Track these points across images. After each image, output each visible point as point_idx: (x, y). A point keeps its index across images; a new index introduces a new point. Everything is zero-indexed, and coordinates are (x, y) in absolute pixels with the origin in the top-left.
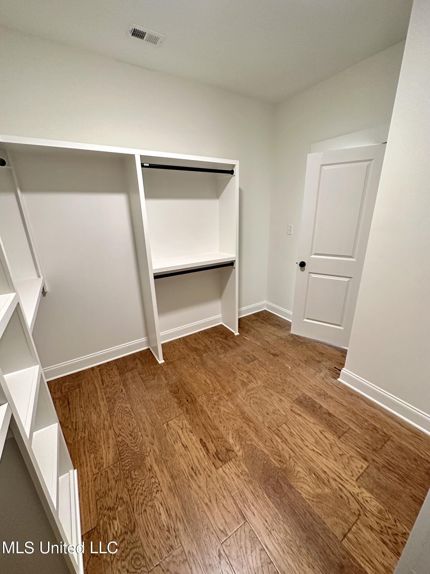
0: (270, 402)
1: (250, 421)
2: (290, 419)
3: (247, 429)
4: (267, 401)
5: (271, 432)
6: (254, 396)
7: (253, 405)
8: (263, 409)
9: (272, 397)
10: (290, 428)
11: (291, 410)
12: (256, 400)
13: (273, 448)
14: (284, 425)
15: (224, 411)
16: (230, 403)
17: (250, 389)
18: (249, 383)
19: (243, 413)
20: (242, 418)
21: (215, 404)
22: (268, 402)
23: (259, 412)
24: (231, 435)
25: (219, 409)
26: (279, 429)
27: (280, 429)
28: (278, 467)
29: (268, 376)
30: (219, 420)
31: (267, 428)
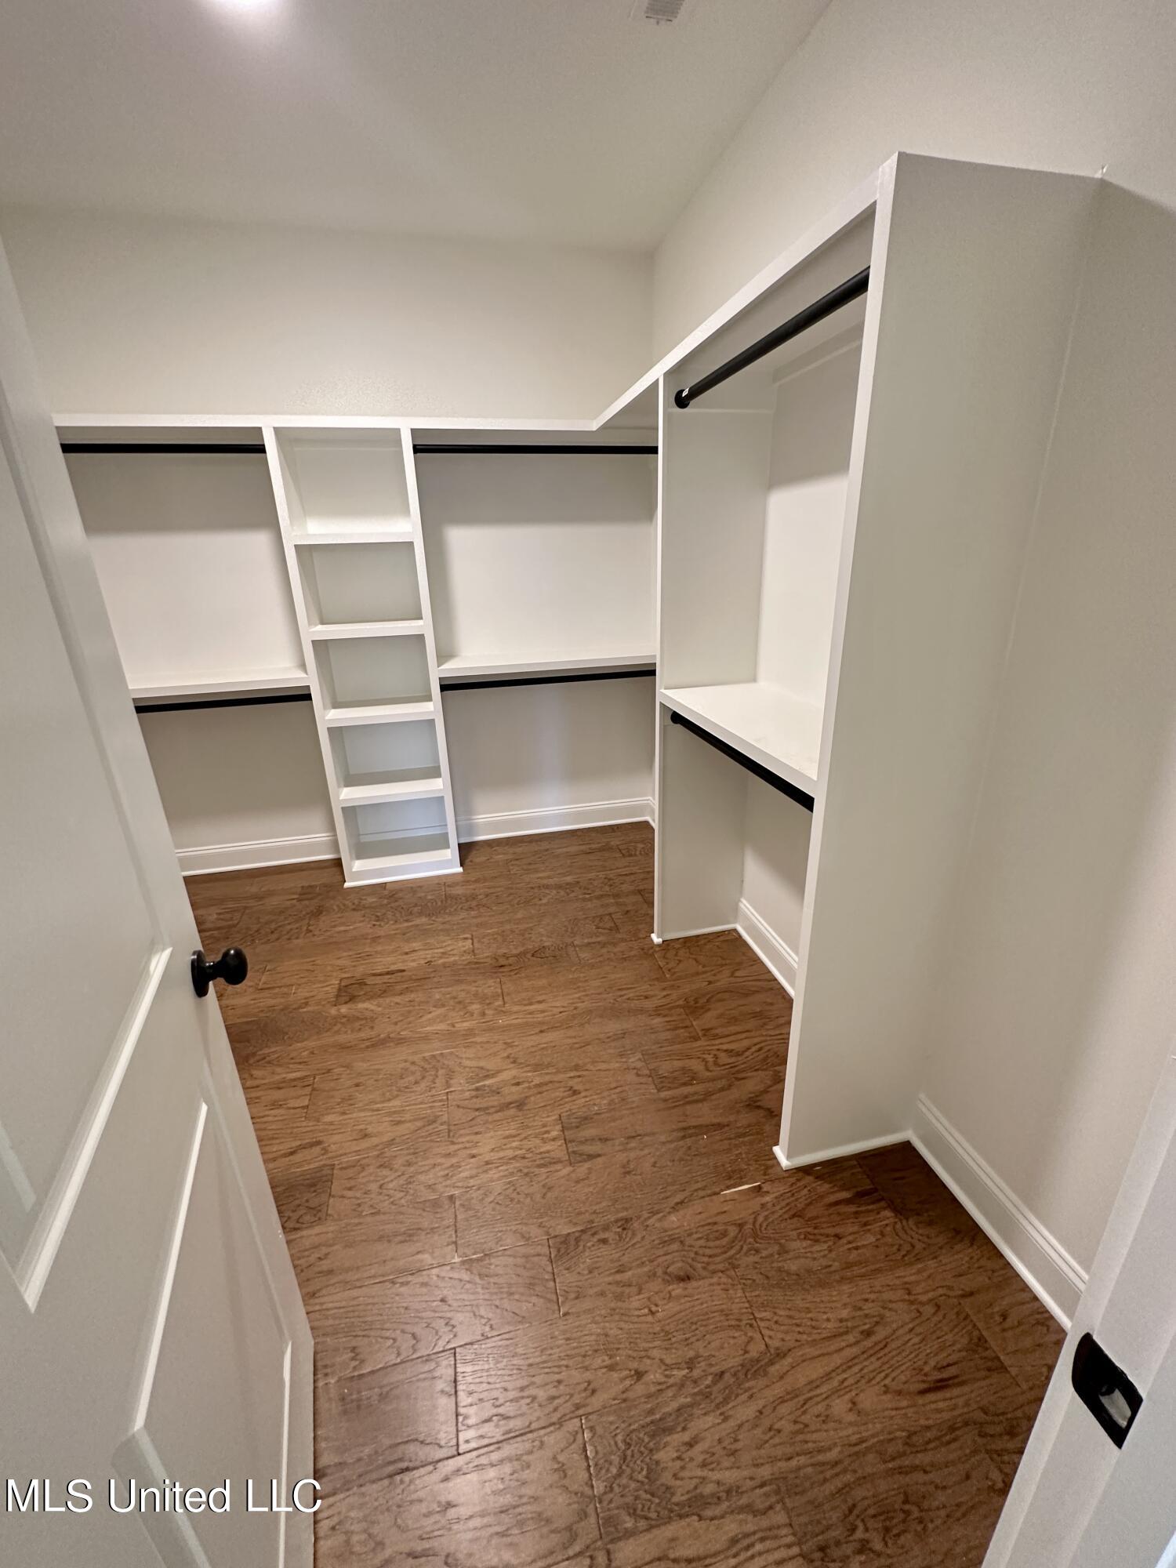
0: (378, 1106)
1: (373, 1046)
2: (304, 1124)
3: (362, 1035)
4: (389, 1100)
5: (318, 1070)
6: (425, 1080)
7: (402, 1065)
8: (376, 1080)
9: (387, 1119)
10: (289, 1108)
11: (319, 1143)
12: (412, 1078)
13: (292, 1059)
14: (306, 1103)
15: (430, 1013)
16: (442, 1027)
17: (452, 1082)
18: (474, 1086)
19: (400, 1041)
20: (391, 1036)
21: (460, 1002)
22: (383, 1102)
23: (378, 1070)
24: (373, 1008)
25: (443, 1006)
26: (310, 1087)
27: (308, 1090)
28: (261, 1050)
29: (468, 1152)
30: (417, 1000)
31: (329, 1068)
